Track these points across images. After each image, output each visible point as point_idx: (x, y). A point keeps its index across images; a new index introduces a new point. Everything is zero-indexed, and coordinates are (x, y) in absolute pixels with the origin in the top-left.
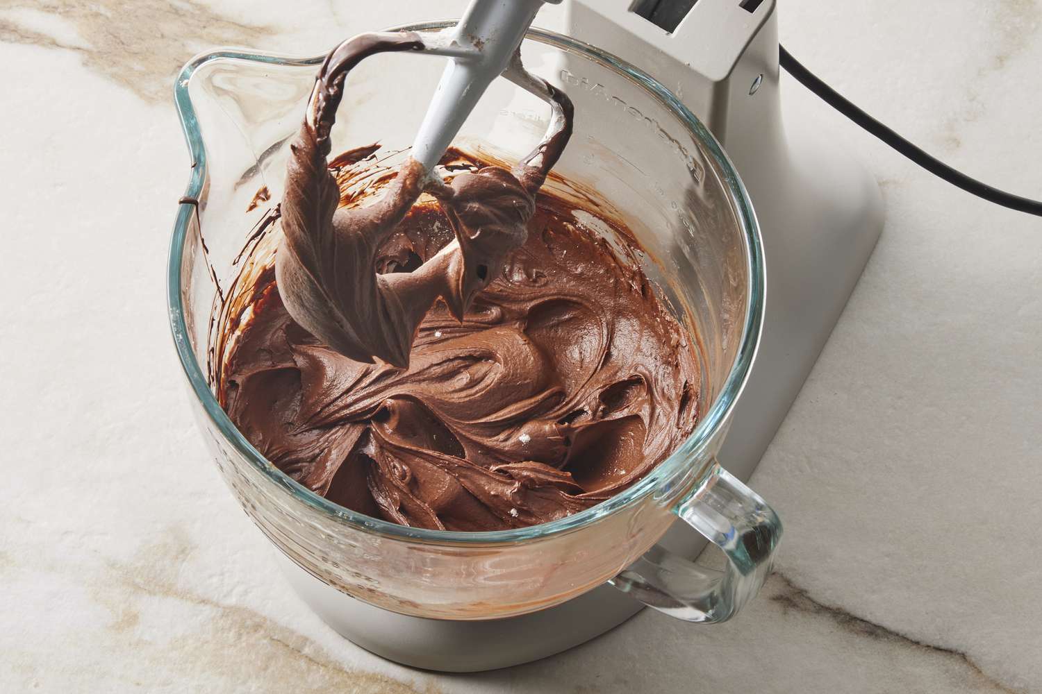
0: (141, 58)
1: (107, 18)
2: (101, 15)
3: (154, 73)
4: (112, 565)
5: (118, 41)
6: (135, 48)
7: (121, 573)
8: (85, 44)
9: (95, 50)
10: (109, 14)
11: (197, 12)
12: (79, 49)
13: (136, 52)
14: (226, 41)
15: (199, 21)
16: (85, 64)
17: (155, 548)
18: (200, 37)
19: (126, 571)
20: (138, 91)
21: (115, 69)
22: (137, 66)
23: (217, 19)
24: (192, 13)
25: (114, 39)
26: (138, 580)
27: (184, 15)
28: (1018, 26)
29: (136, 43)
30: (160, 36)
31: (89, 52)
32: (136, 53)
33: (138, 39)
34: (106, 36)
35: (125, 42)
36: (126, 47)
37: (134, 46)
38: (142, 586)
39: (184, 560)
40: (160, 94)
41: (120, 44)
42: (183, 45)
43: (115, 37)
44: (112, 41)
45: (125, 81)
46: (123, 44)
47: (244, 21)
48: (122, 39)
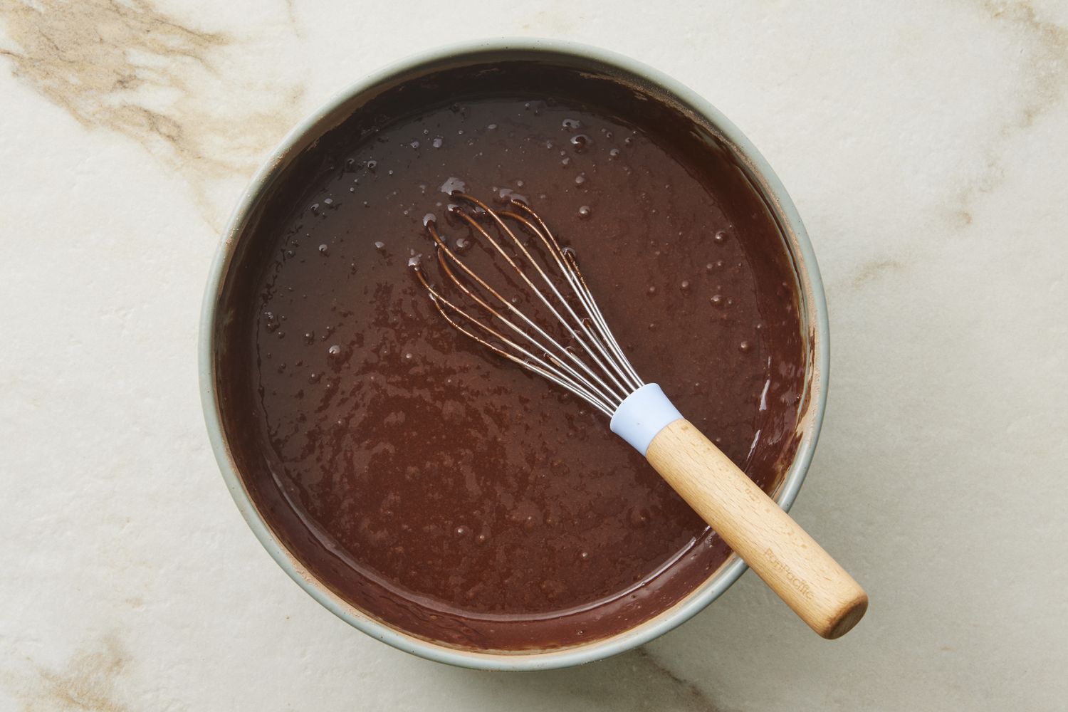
0: (77, 68)
1: (40, 14)
2: (33, 10)
3: (91, 89)
4: (45, 675)
5: (52, 45)
6: (70, 55)
7: (54, 684)
8: (15, 48)
9: (27, 56)
10: (42, 10)
11: (140, 11)
12: (9, 53)
13: (71, 60)
14: (171, 51)
15: (142, 22)
16: (15, 74)
17: (89, 659)
18: (143, 44)
19: (59, 681)
20: (74, 111)
21: (48, 82)
22: (74, 80)
23: (162, 21)
24: (134, 12)
25: (48, 43)
26: (71, 692)
27: (125, 14)
28: (1053, 72)
29: (71, 49)
30: (99, 40)
31: (21, 58)
32: (72, 62)
33: (75, 43)
34: (38, 37)
35: (59, 46)
36: (61, 53)
37: (70, 52)
38: (75, 699)
39: (118, 673)
40: (98, 116)
41: (55, 49)
42: (124, 53)
43: (48, 39)
44: (45, 44)
45: (60, 98)
46: (57, 49)
47: (192, 26)
48: (56, 42)
